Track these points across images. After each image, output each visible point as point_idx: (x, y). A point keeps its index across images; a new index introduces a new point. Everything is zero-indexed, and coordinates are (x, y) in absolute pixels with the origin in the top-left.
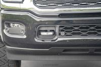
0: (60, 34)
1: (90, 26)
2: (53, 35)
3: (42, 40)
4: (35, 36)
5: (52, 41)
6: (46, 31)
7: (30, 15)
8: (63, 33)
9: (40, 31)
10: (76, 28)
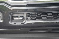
0: (27, 19)
1: (49, 13)
2: (23, 19)
3: (15, 23)
4: (9, 20)
5: (22, 23)
6: (17, 17)
7: (5, 5)
8: (29, 18)
9: (13, 17)
10: (39, 14)
